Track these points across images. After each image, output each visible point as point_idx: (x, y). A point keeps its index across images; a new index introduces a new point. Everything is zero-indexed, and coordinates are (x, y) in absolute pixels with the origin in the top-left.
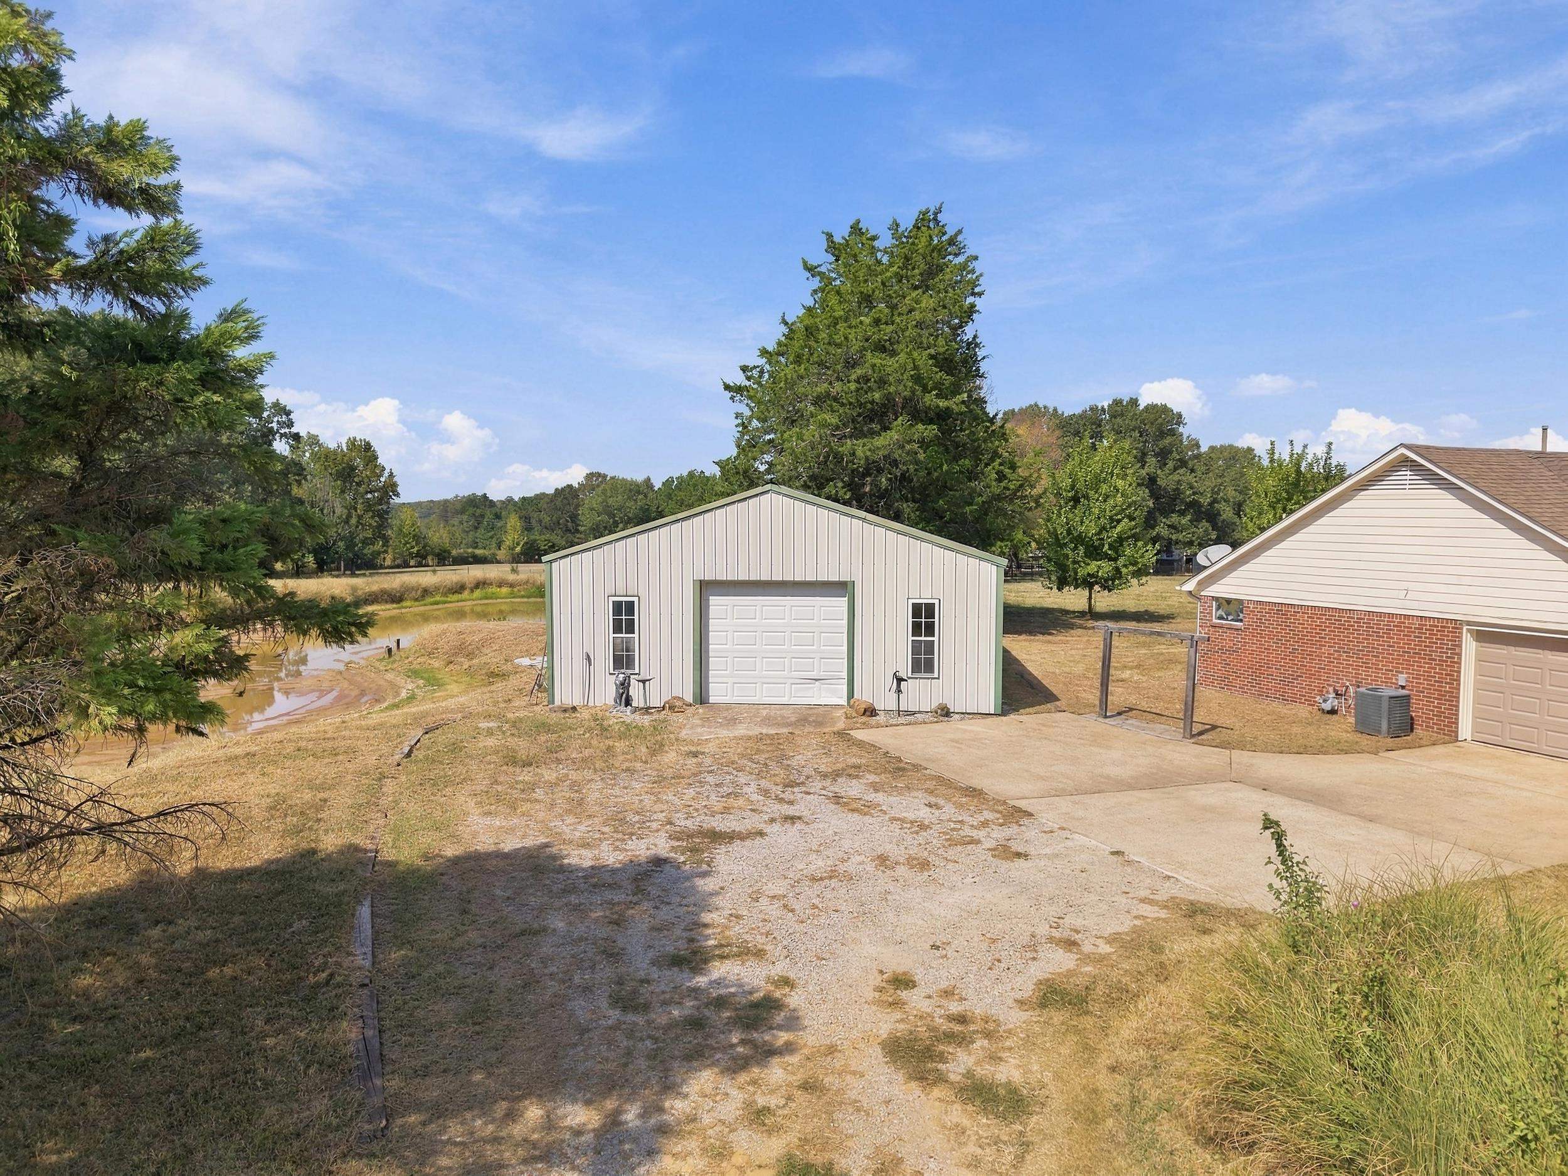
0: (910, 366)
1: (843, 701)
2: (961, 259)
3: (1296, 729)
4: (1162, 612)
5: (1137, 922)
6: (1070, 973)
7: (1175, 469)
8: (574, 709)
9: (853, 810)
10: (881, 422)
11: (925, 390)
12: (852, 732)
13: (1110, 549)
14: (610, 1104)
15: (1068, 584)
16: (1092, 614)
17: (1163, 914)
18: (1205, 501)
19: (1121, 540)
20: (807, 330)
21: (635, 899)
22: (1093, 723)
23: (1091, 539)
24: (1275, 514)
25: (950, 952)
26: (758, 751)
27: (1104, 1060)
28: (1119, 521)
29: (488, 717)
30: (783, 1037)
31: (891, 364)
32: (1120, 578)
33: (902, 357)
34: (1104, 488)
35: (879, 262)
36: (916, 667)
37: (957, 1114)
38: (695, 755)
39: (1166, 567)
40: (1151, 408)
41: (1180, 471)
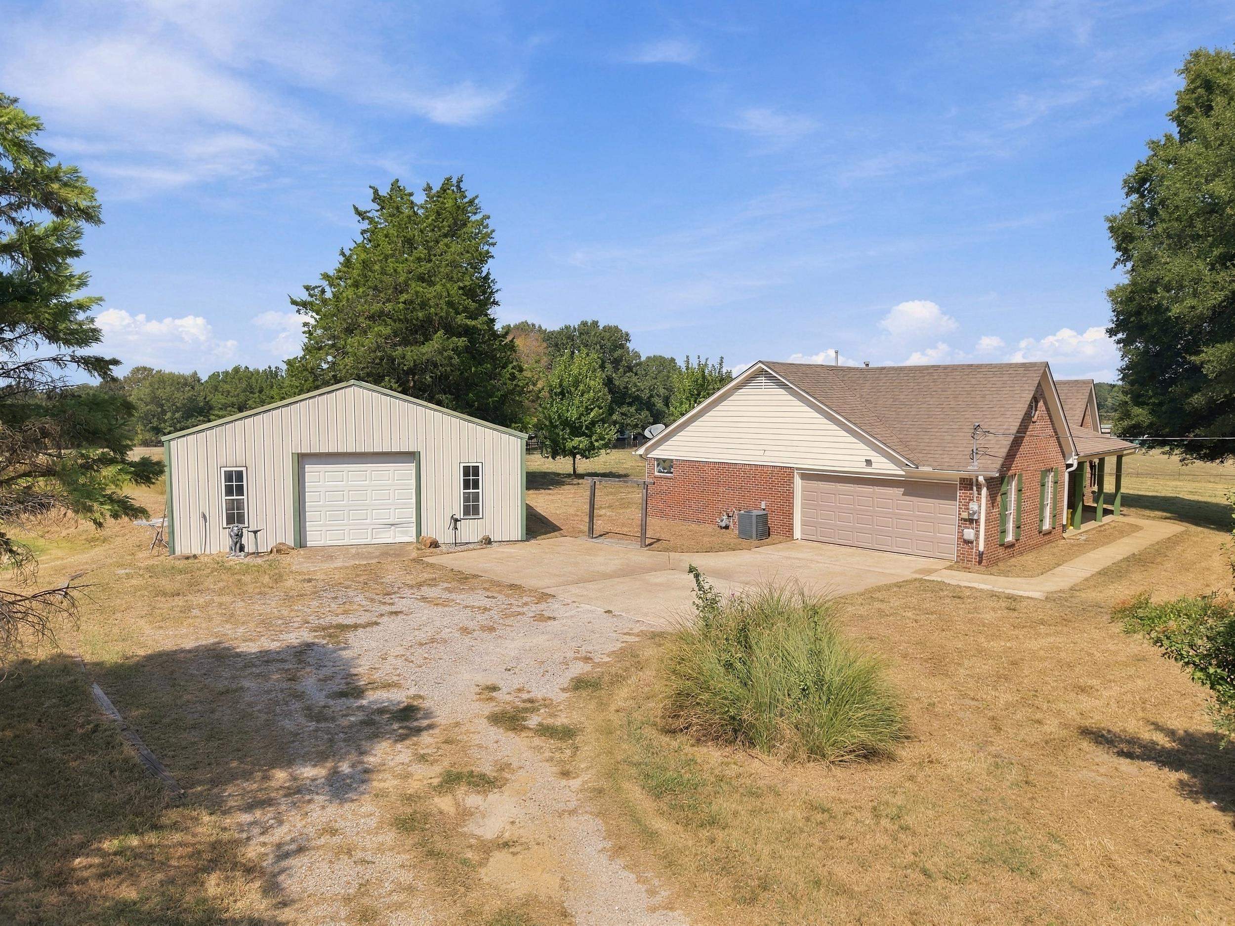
0: (445, 294)
1: (413, 539)
2: (478, 217)
3: (706, 539)
4: (621, 473)
5: (624, 645)
6: (588, 673)
7: (625, 373)
8: (195, 557)
9: (437, 605)
10: (424, 334)
11: (458, 313)
12: (424, 559)
13: (586, 429)
14: (329, 764)
15: (558, 454)
16: (577, 475)
17: (637, 639)
18: (645, 395)
19: (593, 423)
20: (364, 263)
21: (300, 666)
22: (584, 542)
23: (574, 423)
24: (690, 404)
25: (517, 670)
26: (357, 575)
27: (613, 708)
28: (592, 410)
29: (121, 566)
30: (425, 723)
31: (430, 292)
32: (594, 449)
33: (438, 287)
34: (581, 387)
35: (416, 214)
36: (467, 512)
37: (537, 741)
38: (310, 581)
39: (621, 443)
40: (607, 329)
41: (628, 374)
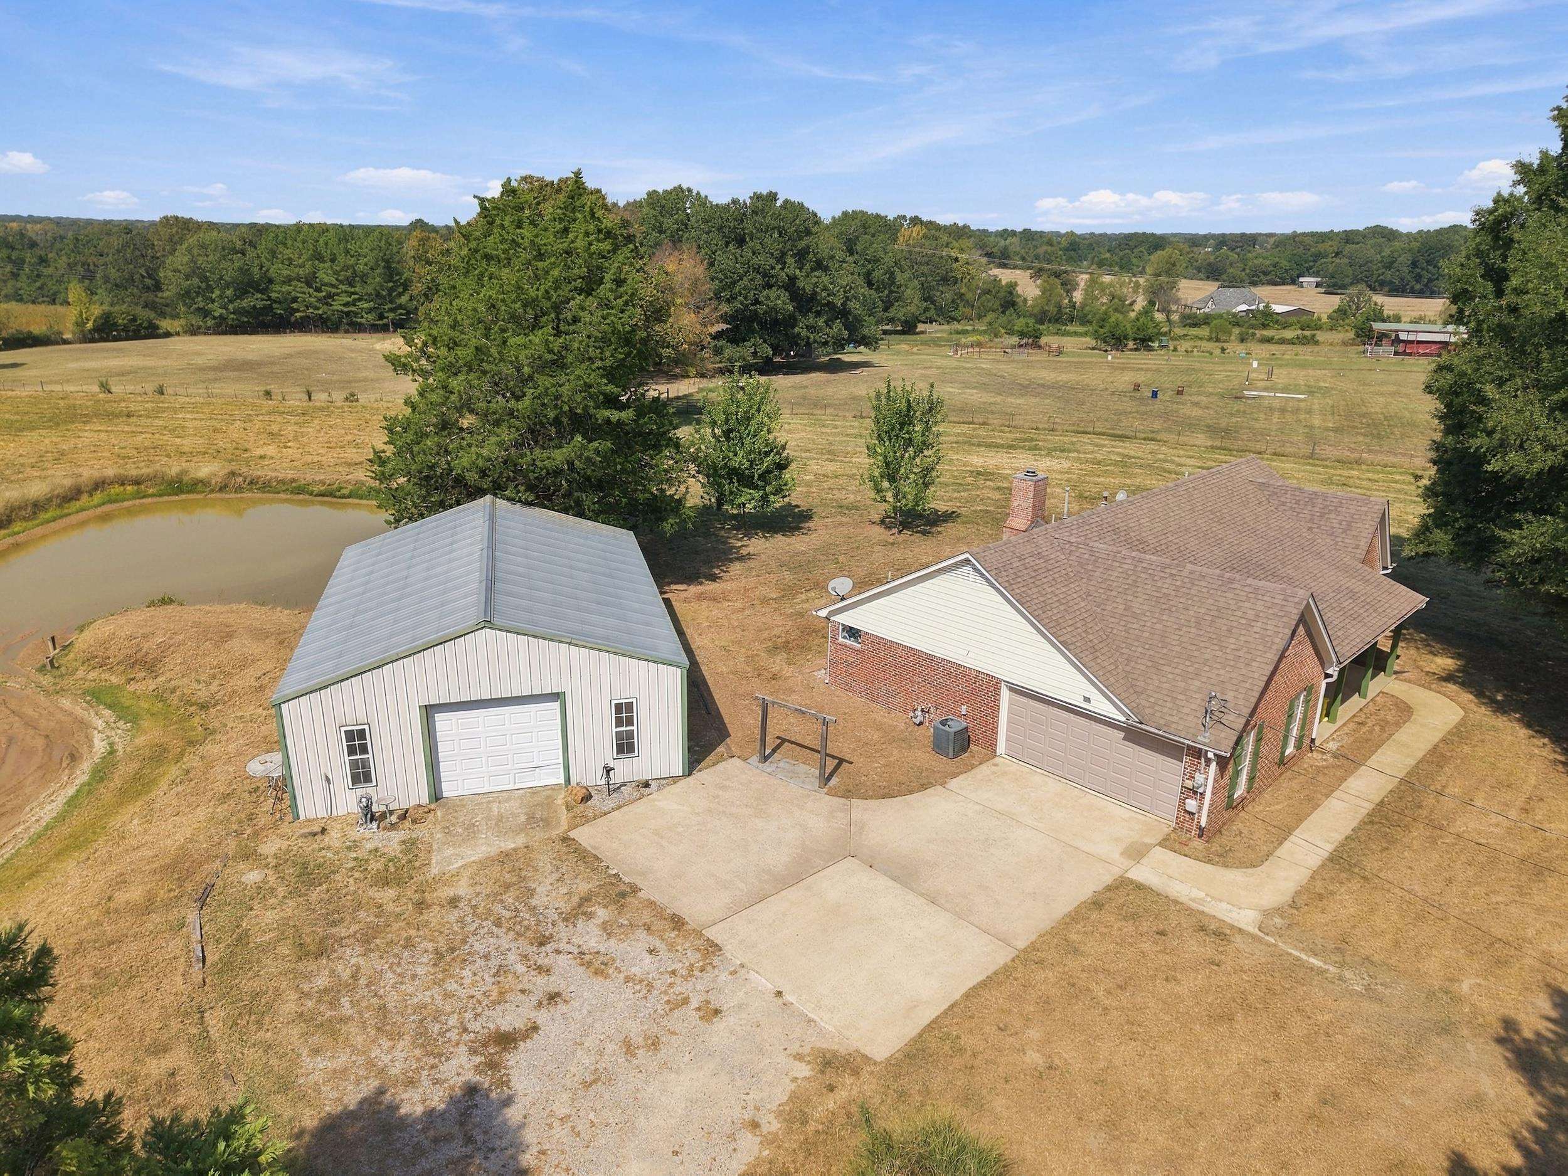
1: (561, 781)
7: (812, 270)
8: (321, 819)
9: (597, 973)
12: (575, 835)
13: (758, 479)
17: (807, 1071)
18: (838, 300)
19: (767, 472)
22: (755, 774)
23: (744, 472)
29: (246, 859)
36: (620, 750)
38: (454, 903)
40: (789, 205)
41: (817, 274)
